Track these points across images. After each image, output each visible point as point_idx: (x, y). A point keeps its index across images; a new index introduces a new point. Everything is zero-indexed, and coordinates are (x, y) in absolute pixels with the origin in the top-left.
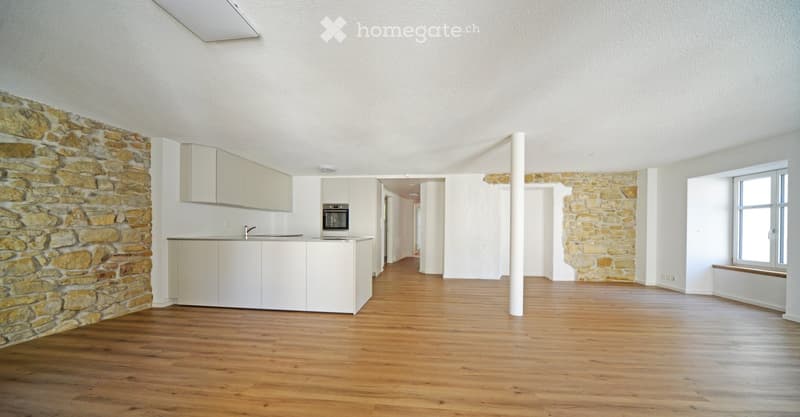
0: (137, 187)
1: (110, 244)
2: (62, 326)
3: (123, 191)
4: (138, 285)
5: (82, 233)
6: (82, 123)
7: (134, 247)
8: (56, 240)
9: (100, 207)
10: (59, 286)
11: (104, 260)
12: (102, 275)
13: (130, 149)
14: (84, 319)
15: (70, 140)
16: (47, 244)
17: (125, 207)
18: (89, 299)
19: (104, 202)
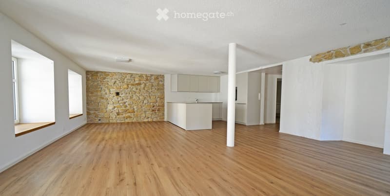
0: (161, 88)
1: (155, 103)
2: (146, 120)
3: (158, 90)
4: (161, 114)
5: (149, 100)
6: (149, 76)
7: (160, 104)
8: (145, 102)
9: (153, 94)
10: (145, 112)
11: (154, 107)
12: (153, 110)
13: (160, 79)
14: (150, 120)
15: (147, 80)
16: (143, 102)
17: (159, 94)
18: (150, 116)
19: (154, 93)
